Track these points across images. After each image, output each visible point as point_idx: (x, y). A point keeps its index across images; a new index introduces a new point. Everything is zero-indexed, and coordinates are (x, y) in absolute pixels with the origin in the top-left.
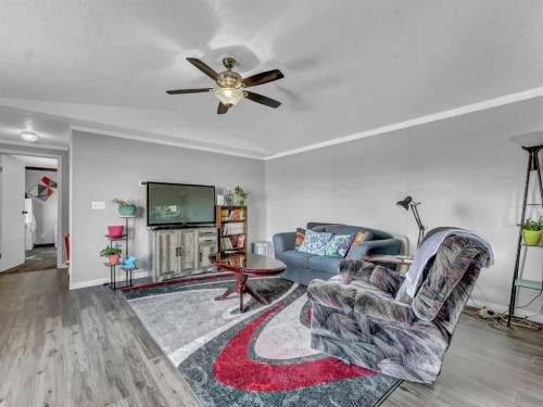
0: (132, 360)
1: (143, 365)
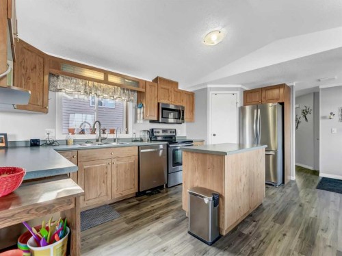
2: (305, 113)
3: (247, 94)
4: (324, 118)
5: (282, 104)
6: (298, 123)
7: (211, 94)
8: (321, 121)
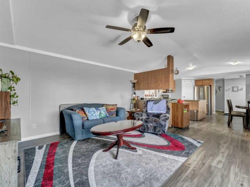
0: (196, 172)
1: (194, 167)
2: (219, 88)
3: (196, 81)
4: (226, 90)
5: (211, 86)
6: (216, 92)
7: (183, 81)
8: (225, 92)
